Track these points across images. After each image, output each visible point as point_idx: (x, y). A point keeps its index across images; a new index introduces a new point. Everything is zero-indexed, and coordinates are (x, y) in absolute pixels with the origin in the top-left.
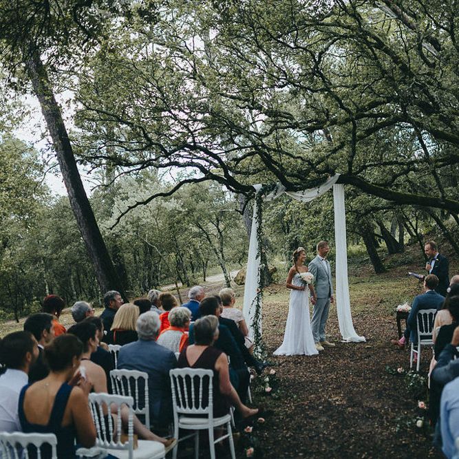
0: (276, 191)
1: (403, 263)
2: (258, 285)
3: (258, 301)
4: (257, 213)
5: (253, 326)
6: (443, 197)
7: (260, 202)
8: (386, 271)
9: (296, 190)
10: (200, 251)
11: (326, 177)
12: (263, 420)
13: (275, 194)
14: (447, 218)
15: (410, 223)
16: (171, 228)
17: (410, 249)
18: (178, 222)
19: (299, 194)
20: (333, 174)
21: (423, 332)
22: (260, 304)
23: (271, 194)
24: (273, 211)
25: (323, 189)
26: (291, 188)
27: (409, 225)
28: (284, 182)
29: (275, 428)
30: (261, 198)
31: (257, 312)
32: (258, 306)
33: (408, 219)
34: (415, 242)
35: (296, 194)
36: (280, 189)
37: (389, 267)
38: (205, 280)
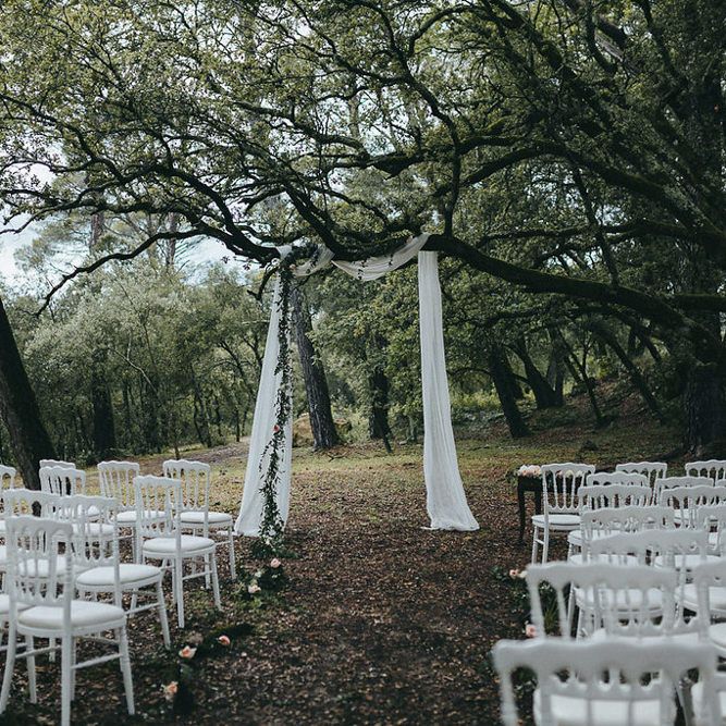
0: (316, 258)
1: (559, 423)
2: (276, 420)
3: (275, 447)
4: (281, 295)
5: (264, 489)
6: (615, 282)
7: (287, 276)
8: (529, 435)
9: (351, 259)
10: (233, 393)
11: (404, 239)
12: (227, 639)
13: (314, 263)
14: (639, 352)
15: (574, 357)
16: (179, 348)
17: (574, 402)
18: (191, 339)
19: (356, 266)
20: (418, 233)
21: (554, 505)
22: (279, 452)
23: (307, 264)
24: (341, 322)
25: (399, 258)
26: (342, 254)
27: (572, 360)
28: (330, 242)
29: (244, 654)
30: (288, 269)
31: (273, 465)
32: (275, 456)
33: (570, 349)
34: (583, 392)
35: (351, 266)
36: (323, 256)
37: (535, 428)
38: (238, 440)
